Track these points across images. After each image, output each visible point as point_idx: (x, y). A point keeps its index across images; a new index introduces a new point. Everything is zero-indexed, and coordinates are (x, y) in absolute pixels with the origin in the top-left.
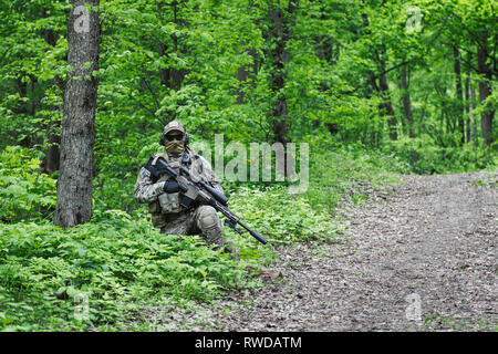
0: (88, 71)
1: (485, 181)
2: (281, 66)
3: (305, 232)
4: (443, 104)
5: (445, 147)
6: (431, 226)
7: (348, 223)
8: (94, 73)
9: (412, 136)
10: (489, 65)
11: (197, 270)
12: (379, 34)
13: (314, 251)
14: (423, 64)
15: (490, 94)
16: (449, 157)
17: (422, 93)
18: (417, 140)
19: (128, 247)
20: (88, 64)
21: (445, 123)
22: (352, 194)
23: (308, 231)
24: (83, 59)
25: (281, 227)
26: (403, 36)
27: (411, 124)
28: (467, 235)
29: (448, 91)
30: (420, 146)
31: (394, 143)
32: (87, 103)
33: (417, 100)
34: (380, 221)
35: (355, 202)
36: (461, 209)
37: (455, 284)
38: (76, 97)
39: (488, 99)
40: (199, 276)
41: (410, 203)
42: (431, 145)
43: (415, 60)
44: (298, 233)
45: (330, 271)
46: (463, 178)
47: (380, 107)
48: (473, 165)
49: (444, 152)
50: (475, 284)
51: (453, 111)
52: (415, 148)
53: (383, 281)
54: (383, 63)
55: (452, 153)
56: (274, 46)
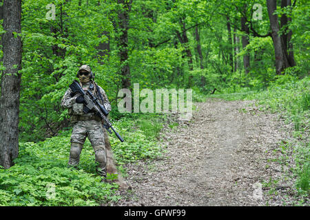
0: (15, 70)
1: (247, 109)
2: (126, 45)
3: (143, 155)
4: (220, 46)
5: (221, 73)
6: (216, 146)
7: (168, 144)
8: (19, 72)
9: (202, 68)
10: (248, 25)
11: (83, 193)
12: (181, 8)
13: (149, 167)
14: (208, 26)
15: (249, 43)
16: (224, 80)
17: (208, 39)
18: (205, 70)
19: (42, 180)
20: (15, 66)
21: (221, 56)
22: (169, 122)
23: (145, 154)
24: (12, 63)
25: (129, 151)
26: (196, 9)
27: (201, 60)
28: (238, 152)
29: (223, 38)
30: (206, 74)
31: (191, 72)
32: (15, 88)
33: (204, 43)
34: (186, 142)
35: (171, 128)
36: (233, 132)
37: (232, 194)
38: (8, 85)
39: (248, 46)
40: (85, 198)
41: (203, 128)
42: (214, 73)
43: (204, 23)
44: (139, 154)
45: (159, 183)
46: (234, 106)
47: (183, 52)
48: (239, 86)
49: (221, 77)
50: (244, 195)
51: (226, 50)
52: (204, 75)
53: (190, 191)
54: (184, 24)
55: (226, 78)
56: (121, 33)
